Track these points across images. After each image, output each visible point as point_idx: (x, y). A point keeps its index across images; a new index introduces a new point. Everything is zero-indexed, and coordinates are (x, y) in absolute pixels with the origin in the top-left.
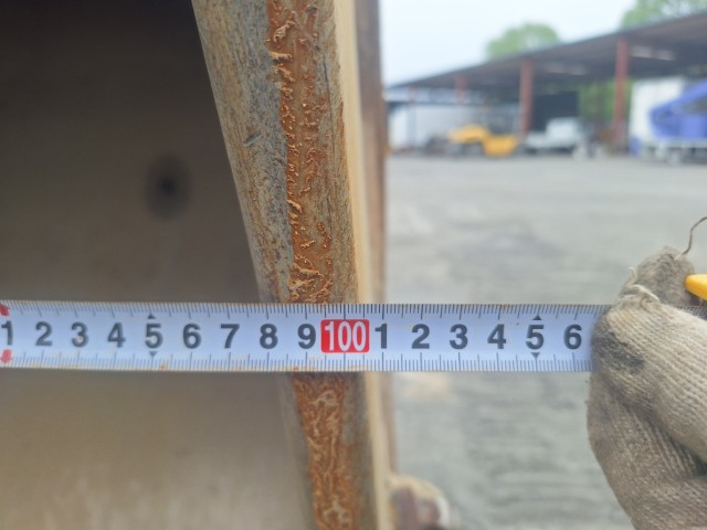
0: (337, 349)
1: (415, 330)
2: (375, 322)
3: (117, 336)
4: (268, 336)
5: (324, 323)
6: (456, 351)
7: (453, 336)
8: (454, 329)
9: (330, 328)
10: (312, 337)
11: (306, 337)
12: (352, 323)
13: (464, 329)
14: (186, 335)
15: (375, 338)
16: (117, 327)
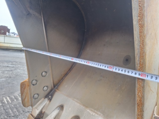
0: (142, 76)
1: (151, 76)
2: (147, 75)
3: (122, 71)
4: (136, 74)
5: (141, 74)
6: (155, 80)
7: (156, 78)
8: (156, 77)
9: (142, 74)
10: (140, 75)
11: (139, 75)
12: (144, 74)
13: (157, 78)
14: (128, 72)
15: (147, 76)
16: (122, 70)
